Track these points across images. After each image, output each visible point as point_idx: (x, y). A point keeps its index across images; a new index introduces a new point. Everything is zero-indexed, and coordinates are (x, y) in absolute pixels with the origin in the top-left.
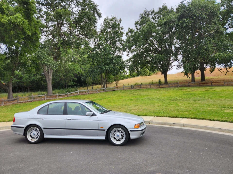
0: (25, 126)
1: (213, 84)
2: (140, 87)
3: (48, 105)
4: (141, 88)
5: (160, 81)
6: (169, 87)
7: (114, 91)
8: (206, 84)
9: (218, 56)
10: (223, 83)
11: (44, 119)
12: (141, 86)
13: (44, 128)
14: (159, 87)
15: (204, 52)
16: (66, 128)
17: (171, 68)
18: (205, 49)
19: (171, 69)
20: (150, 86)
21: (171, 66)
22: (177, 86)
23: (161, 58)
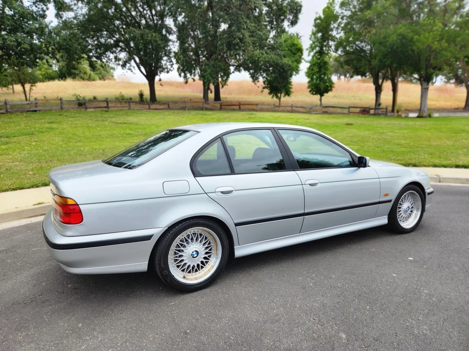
0: (156, 231)
1: (242, 107)
2: (106, 105)
3: (220, 138)
4: (107, 107)
5: (141, 95)
6: (169, 108)
7: (36, 111)
8: (229, 107)
9: (258, 56)
10: (255, 107)
11: (232, 191)
12: (108, 104)
13: (237, 225)
14: (149, 109)
15: (238, 44)
16: (306, 211)
17: (172, 69)
18: (240, 37)
19: (170, 70)
20: (129, 105)
21: (171, 63)
22: (184, 109)
23: (156, 41)
